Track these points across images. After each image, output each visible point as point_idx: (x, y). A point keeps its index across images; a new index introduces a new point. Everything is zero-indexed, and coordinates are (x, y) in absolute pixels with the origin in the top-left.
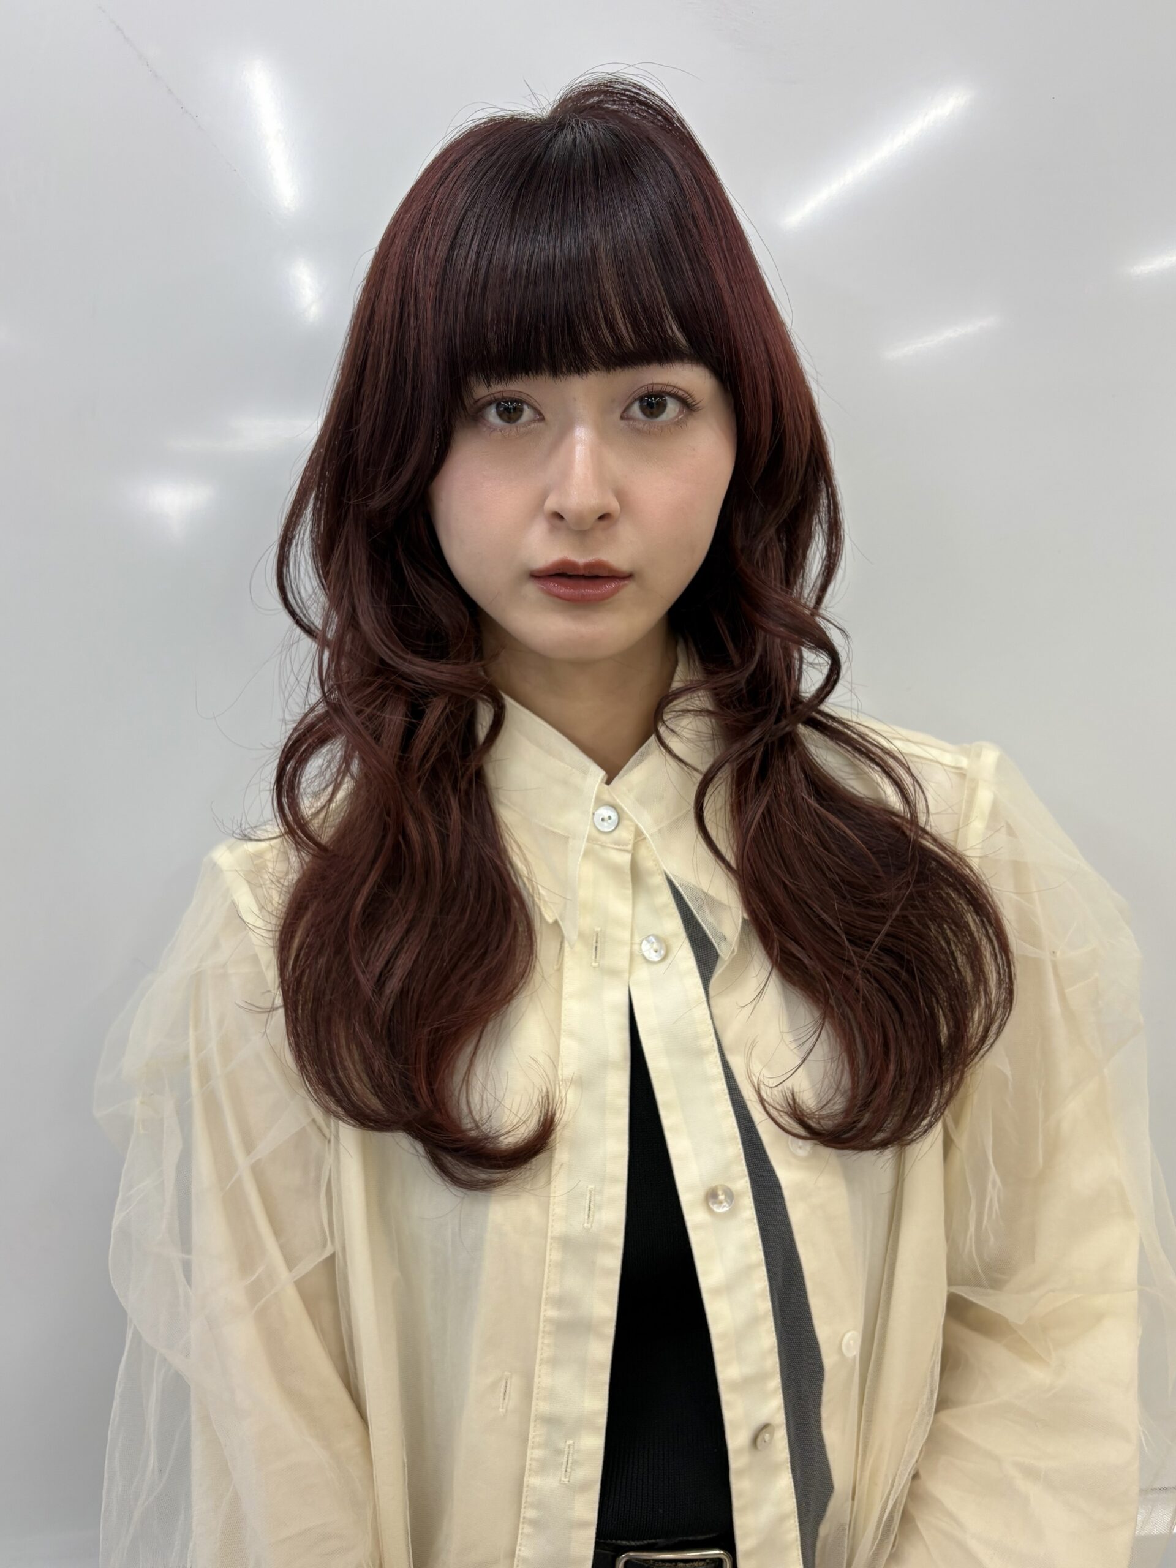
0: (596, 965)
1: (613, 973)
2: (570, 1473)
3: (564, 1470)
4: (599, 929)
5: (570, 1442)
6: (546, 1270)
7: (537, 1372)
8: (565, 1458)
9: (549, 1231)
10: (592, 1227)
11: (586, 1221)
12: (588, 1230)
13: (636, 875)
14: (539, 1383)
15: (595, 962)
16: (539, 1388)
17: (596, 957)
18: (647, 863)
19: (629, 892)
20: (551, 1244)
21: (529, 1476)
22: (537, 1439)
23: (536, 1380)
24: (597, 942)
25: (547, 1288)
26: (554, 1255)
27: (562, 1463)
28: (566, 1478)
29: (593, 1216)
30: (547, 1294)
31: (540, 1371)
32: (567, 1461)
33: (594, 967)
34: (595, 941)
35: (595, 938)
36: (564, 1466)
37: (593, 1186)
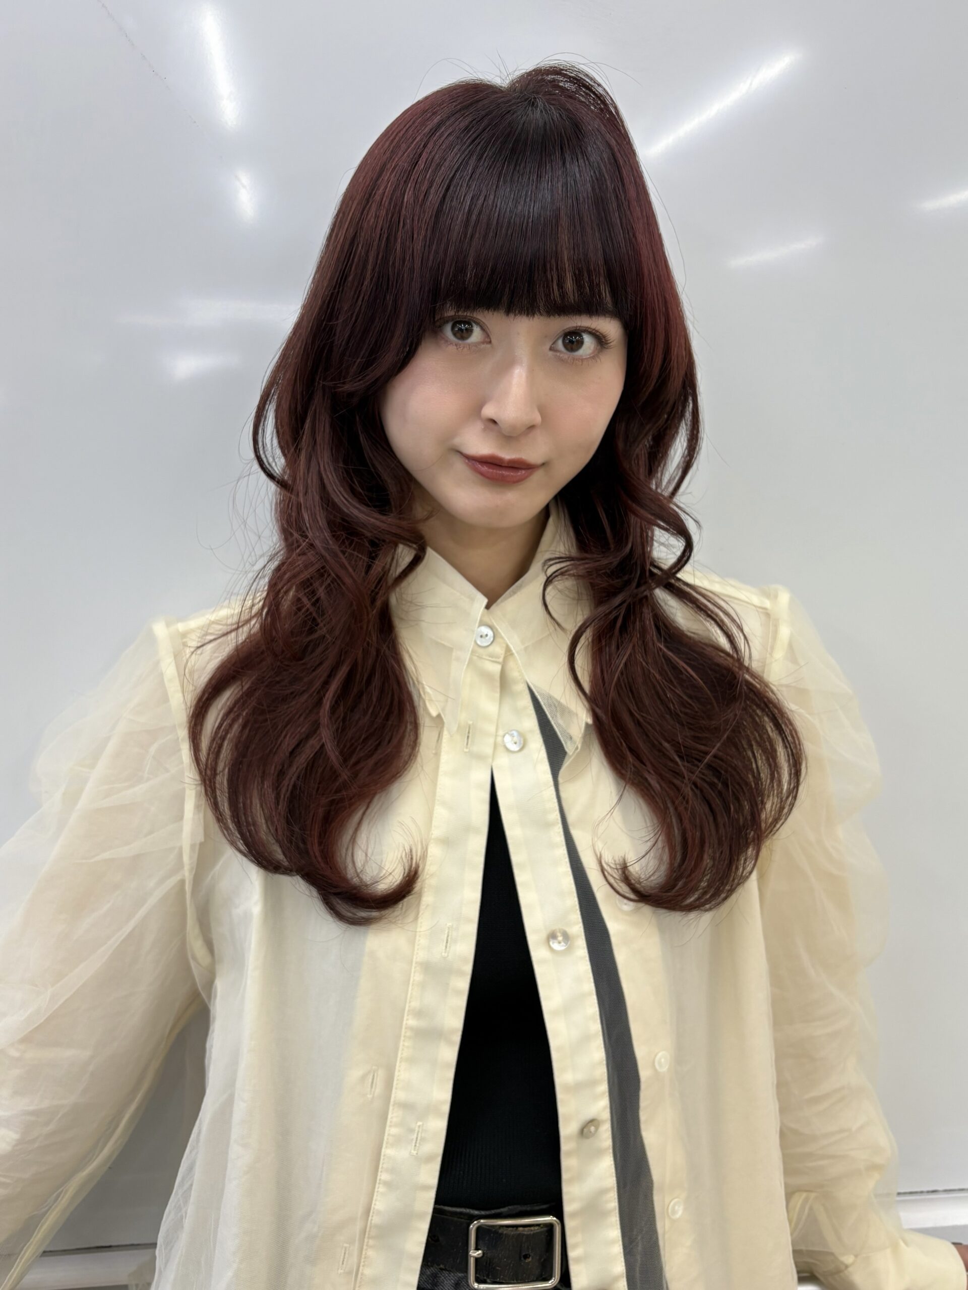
0: (467, 750)
1: (480, 757)
2: (419, 1147)
3: (414, 1144)
4: (471, 723)
5: (420, 1123)
6: (410, 989)
7: (397, 1068)
8: (415, 1136)
9: (415, 957)
10: (448, 956)
11: (444, 951)
12: (445, 958)
13: (504, 683)
14: (398, 1076)
15: (467, 748)
16: (398, 1080)
17: (467, 744)
18: (513, 673)
19: (498, 695)
20: (415, 967)
21: (386, 1147)
22: (395, 1120)
23: (396, 1073)
24: (469, 733)
25: (410, 1002)
26: (417, 977)
27: (412, 1139)
28: (414, 1150)
29: (450, 947)
30: (409, 1006)
31: (400, 1066)
32: (417, 1138)
33: (466, 752)
34: (467, 731)
35: (467, 730)
36: (414, 1142)
37: (450, 924)
